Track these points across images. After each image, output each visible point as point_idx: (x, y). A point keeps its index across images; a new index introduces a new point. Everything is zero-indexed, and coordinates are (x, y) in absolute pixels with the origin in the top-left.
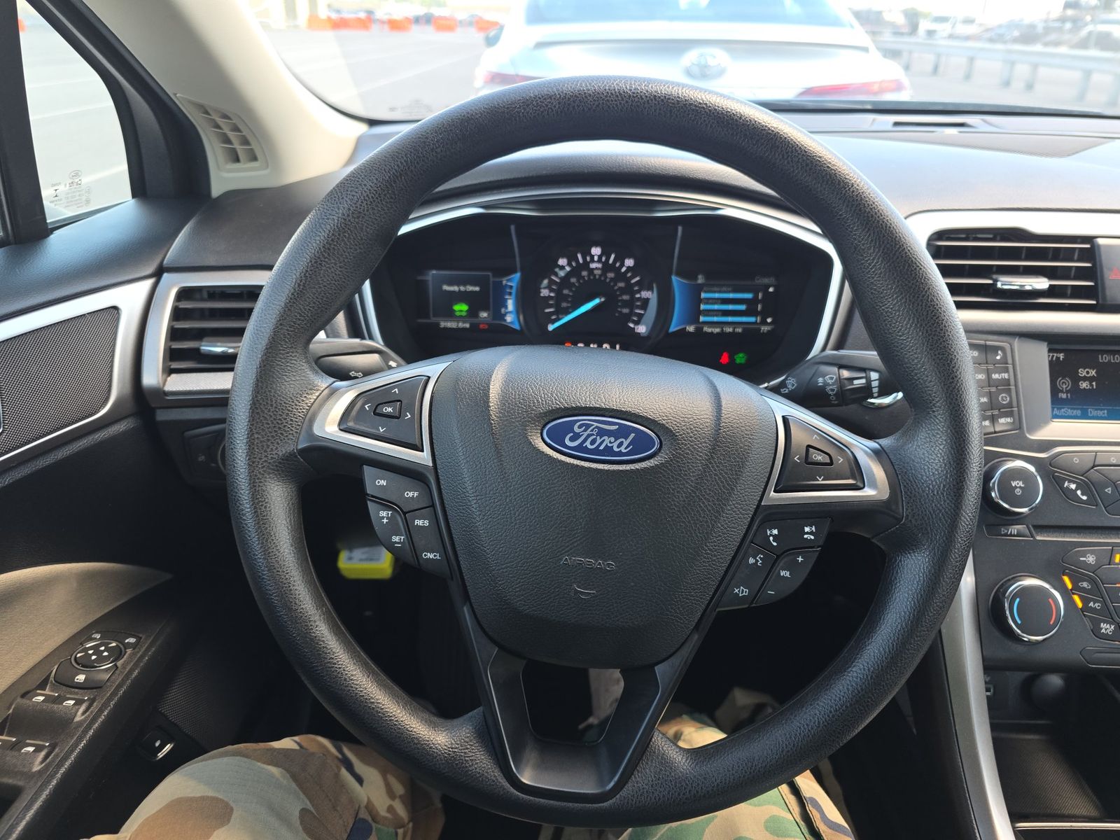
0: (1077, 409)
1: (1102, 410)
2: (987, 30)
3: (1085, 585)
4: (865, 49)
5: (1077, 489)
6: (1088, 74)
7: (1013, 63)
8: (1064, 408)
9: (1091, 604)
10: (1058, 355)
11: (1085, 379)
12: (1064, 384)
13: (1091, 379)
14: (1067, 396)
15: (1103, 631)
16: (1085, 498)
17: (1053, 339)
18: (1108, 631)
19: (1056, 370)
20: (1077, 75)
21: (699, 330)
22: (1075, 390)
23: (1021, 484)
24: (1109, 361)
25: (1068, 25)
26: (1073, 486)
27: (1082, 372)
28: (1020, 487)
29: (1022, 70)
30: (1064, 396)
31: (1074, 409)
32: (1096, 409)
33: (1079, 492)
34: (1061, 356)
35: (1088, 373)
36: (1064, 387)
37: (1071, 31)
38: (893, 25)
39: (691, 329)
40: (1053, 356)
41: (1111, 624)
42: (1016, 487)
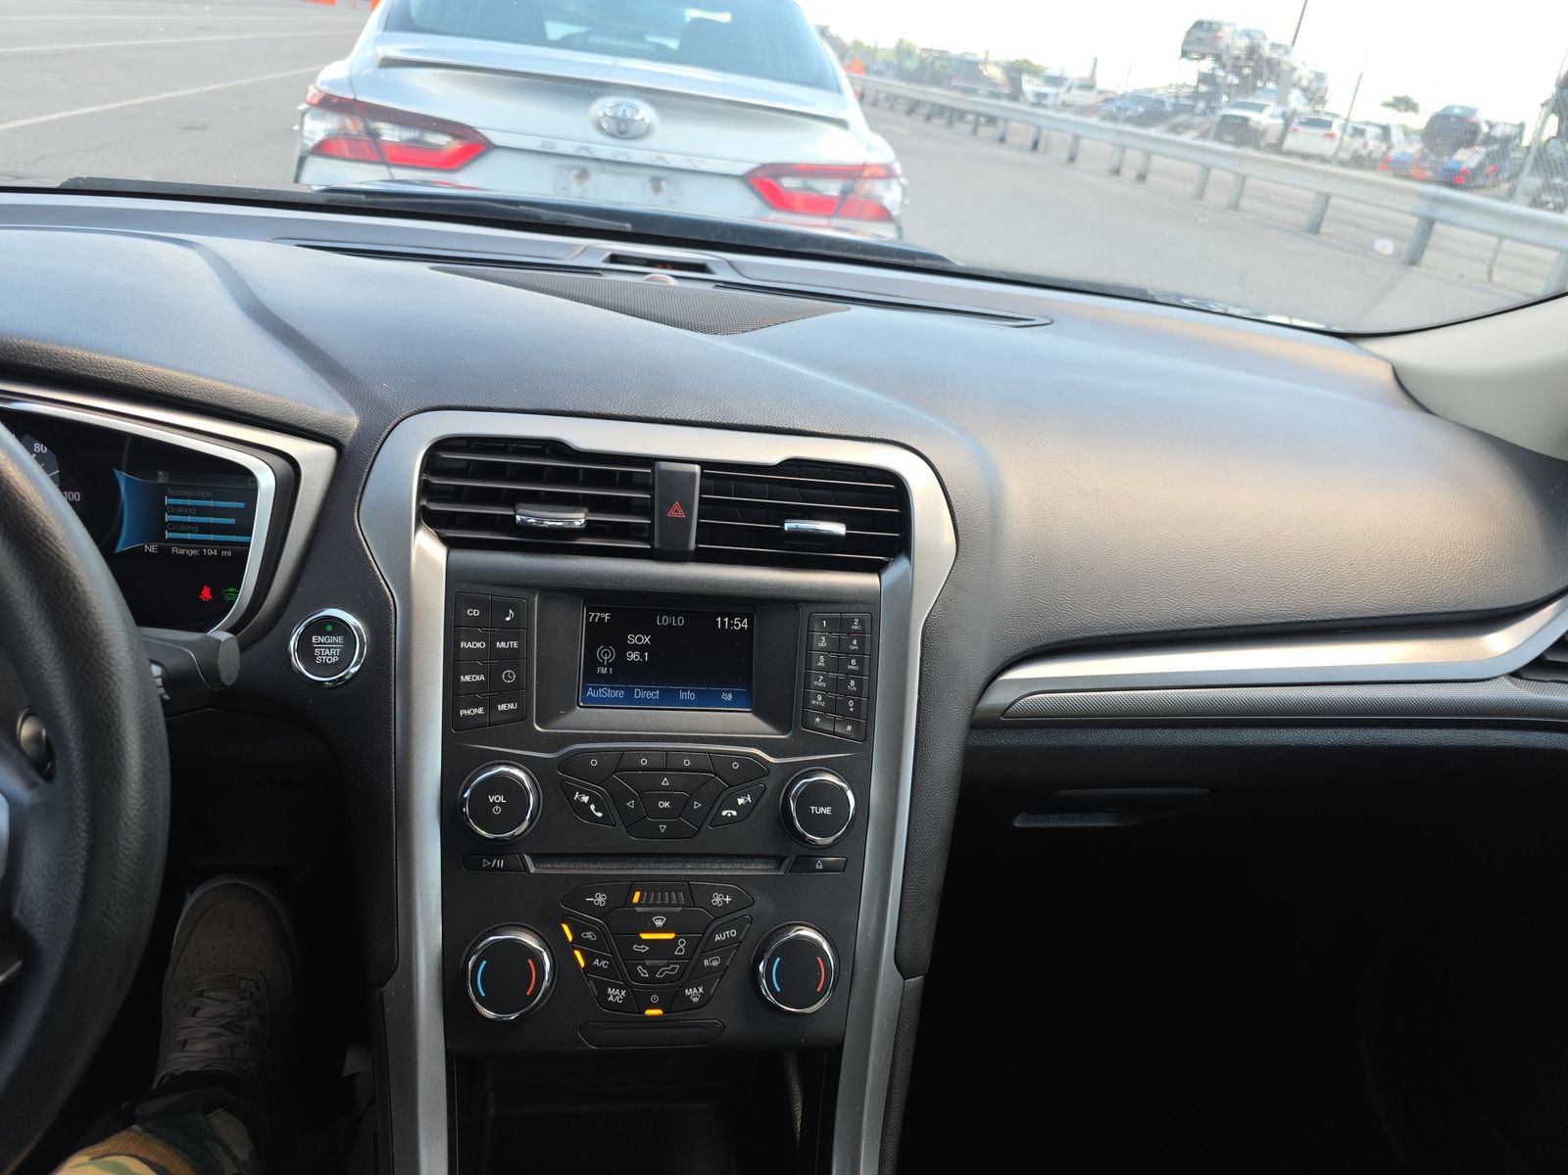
0: (619, 689)
1: (652, 690)
2: (1108, 101)
3: (589, 935)
4: (842, 124)
5: (590, 802)
6: (1207, 169)
7: (1124, 148)
8: (602, 688)
9: (596, 962)
10: (603, 615)
11: (634, 648)
12: (606, 655)
13: (641, 649)
14: (608, 671)
15: (611, 998)
16: (599, 814)
17: (593, 595)
18: (618, 998)
19: (597, 635)
20: (1195, 169)
21: (164, 553)
22: (620, 663)
23: (501, 799)
24: (670, 624)
25: (1201, 105)
26: (585, 799)
27: (632, 639)
28: (500, 804)
29: (1134, 159)
30: (604, 671)
31: (615, 689)
32: (645, 689)
33: (592, 807)
34: (606, 617)
35: (639, 639)
36: (606, 658)
37: (1203, 113)
38: (989, 81)
39: (152, 549)
40: (595, 616)
41: (621, 988)
42: (494, 804)
